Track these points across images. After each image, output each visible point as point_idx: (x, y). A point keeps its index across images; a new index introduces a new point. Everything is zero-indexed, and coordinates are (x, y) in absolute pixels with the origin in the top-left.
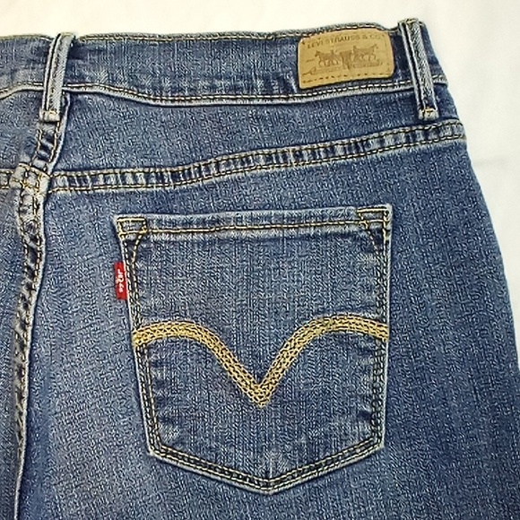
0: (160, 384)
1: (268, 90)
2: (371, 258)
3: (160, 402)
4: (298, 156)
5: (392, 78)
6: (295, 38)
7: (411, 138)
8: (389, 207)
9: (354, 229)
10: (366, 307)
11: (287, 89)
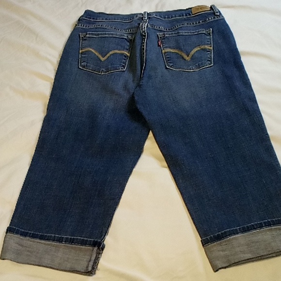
0: (168, 58)
1: (186, 15)
2: (208, 37)
3: (168, 60)
4: (193, 24)
5: (210, 10)
6: (191, 8)
7: (214, 18)
8: (211, 29)
9: (204, 32)
10: (208, 44)
11: (190, 15)
